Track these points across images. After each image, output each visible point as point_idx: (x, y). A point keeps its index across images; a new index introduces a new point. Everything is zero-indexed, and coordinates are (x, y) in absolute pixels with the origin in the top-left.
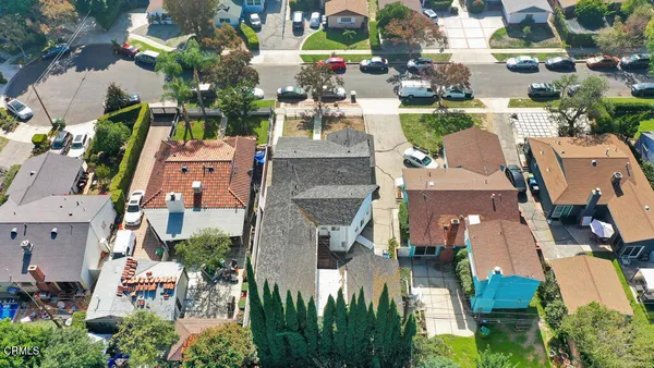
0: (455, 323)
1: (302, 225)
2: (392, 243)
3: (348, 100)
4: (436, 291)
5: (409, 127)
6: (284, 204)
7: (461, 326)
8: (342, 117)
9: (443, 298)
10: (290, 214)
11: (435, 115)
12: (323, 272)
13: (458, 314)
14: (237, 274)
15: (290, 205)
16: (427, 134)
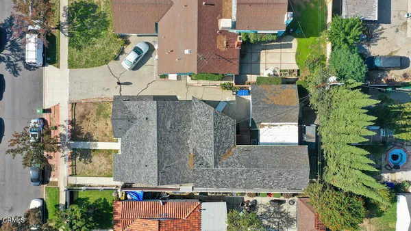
0: (288, 50)
1: (238, 158)
2: (225, 87)
3: (46, 116)
4: (263, 60)
5: (87, 62)
6: (218, 173)
7: (290, 46)
8: (72, 123)
9: (268, 55)
10: (230, 168)
11: (71, 35)
12: (261, 140)
13: (281, 47)
14: (249, 201)
15: (220, 168)
16: (98, 46)
